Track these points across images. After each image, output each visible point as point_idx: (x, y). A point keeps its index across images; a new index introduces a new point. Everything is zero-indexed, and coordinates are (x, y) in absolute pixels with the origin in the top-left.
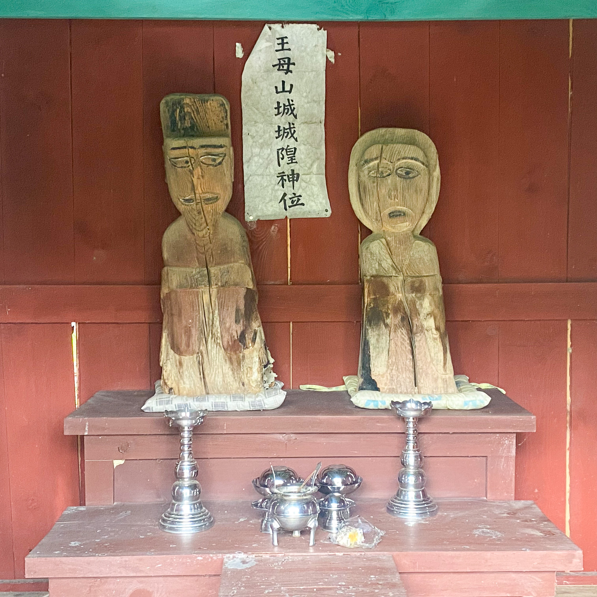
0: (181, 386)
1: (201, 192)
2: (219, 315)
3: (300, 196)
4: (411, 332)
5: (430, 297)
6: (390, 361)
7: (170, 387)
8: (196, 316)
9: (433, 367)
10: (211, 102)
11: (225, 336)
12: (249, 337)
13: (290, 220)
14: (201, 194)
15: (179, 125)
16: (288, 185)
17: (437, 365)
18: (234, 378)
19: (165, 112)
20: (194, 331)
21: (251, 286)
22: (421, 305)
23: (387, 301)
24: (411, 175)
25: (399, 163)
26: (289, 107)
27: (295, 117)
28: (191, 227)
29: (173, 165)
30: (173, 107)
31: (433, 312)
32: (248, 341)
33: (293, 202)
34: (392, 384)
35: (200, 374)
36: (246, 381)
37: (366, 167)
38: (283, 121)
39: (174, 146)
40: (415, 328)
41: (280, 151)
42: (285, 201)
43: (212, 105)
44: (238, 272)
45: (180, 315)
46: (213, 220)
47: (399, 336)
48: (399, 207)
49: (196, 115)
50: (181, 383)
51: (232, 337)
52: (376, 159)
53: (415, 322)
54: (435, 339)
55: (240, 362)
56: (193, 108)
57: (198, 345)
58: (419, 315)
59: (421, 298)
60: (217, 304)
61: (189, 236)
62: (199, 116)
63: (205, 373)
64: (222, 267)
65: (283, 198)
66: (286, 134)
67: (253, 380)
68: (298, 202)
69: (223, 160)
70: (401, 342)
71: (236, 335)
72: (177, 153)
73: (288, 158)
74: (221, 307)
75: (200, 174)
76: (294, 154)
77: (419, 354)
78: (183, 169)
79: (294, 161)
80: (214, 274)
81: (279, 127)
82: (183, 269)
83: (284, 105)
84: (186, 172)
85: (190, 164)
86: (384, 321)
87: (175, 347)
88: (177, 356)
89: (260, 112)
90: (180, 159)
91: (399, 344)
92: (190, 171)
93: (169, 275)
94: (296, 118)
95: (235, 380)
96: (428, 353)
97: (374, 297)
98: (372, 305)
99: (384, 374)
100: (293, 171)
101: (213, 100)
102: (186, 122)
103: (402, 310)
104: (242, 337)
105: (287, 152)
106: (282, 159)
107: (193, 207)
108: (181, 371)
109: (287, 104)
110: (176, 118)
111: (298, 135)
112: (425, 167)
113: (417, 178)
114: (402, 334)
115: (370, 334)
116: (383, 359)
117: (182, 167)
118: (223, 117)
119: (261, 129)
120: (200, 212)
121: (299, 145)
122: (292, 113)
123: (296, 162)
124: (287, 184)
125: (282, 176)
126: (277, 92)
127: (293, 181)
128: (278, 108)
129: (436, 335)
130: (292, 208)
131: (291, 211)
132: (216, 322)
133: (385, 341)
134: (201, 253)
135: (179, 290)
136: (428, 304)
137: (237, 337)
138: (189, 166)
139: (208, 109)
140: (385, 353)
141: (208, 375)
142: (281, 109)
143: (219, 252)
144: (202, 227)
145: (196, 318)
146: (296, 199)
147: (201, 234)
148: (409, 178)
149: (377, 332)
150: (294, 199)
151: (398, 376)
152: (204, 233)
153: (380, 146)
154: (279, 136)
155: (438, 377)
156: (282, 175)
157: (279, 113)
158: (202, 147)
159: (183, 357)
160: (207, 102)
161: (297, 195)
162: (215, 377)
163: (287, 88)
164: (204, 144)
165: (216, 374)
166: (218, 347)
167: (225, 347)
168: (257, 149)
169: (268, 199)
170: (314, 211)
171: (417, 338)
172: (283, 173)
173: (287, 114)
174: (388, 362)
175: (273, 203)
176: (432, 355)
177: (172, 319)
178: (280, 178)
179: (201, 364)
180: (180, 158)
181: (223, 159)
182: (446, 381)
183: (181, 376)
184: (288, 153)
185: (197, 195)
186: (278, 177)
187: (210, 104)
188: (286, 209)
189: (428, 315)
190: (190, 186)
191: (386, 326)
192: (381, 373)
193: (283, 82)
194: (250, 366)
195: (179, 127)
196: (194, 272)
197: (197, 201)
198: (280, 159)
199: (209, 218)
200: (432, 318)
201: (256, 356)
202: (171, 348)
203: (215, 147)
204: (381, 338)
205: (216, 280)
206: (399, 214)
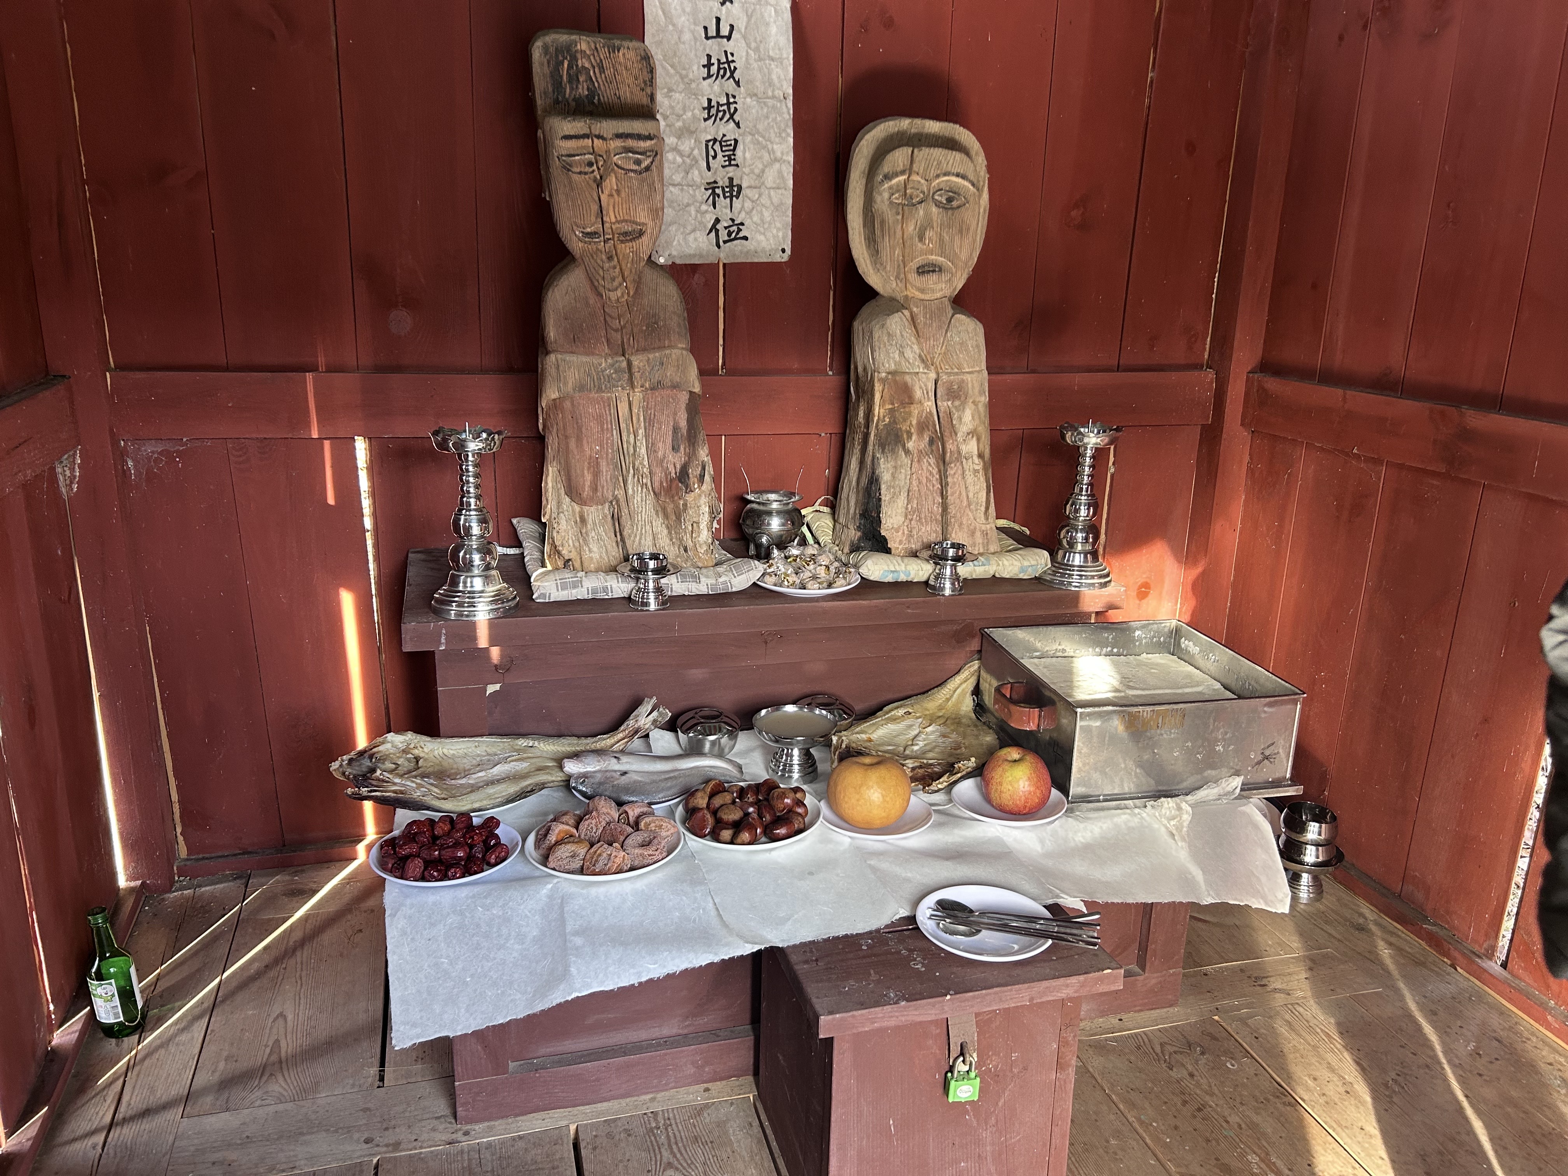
0: (586, 555)
1: (613, 220)
2: (647, 436)
3: (742, 224)
4: (943, 461)
5: (973, 407)
6: (909, 506)
7: (567, 558)
8: (608, 439)
9: (970, 513)
10: (626, 51)
11: (655, 473)
12: (694, 472)
13: (724, 265)
14: (614, 223)
15: (568, 91)
16: (723, 204)
17: (977, 510)
18: (671, 540)
19: (542, 64)
20: (603, 464)
21: (697, 389)
22: (960, 418)
23: (910, 414)
24: (955, 204)
25: (937, 181)
26: (726, 66)
27: (738, 83)
28: (596, 284)
29: (564, 167)
30: (557, 56)
31: (975, 430)
32: (693, 480)
33: (729, 234)
34: (909, 542)
35: (616, 536)
36: (690, 544)
37: (886, 186)
38: (715, 90)
39: (567, 133)
40: (948, 455)
41: (711, 143)
42: (717, 231)
43: (627, 56)
44: (678, 366)
45: (579, 440)
46: (633, 271)
47: (925, 468)
48: (933, 257)
49: (598, 75)
50: (585, 551)
51: (667, 473)
52: (903, 172)
53: (950, 446)
54: (976, 471)
55: (680, 514)
56: (593, 60)
57: (611, 488)
58: (956, 434)
59: (961, 408)
60: (642, 418)
61: (592, 299)
62: (603, 76)
63: (625, 533)
64: (651, 356)
65: (714, 226)
66: (720, 114)
67: (702, 542)
68: (737, 233)
69: (652, 163)
70: (927, 478)
71: (674, 471)
72: (571, 144)
73: (724, 156)
74: (650, 424)
75: (615, 187)
76: (734, 150)
77: (952, 495)
78: (583, 176)
79: (733, 162)
80: (639, 368)
81: (710, 101)
82: (585, 359)
83: (719, 60)
84: (588, 183)
85: (595, 167)
86: (904, 446)
87: (573, 491)
88: (577, 508)
89: (678, 72)
90: (577, 158)
91: (924, 481)
92: (595, 180)
93: (561, 368)
94: (739, 86)
95: (673, 543)
96: (964, 494)
97: (890, 406)
98: (887, 420)
99: (899, 527)
100: (731, 179)
101: (628, 48)
102: (580, 87)
103: (930, 428)
104: (683, 475)
105: (721, 146)
106: (714, 157)
107: (599, 247)
108: (584, 531)
109: (724, 60)
110: (561, 77)
111: (741, 116)
112: (975, 190)
113: (963, 209)
114: (930, 464)
115: (882, 466)
116: (900, 505)
117: (580, 173)
118: (645, 82)
119: (678, 103)
120: (611, 257)
121: (743, 135)
122: (732, 76)
123: (737, 165)
124: (722, 202)
125: (713, 189)
126: (707, 38)
127: (731, 197)
128: (709, 65)
129: (978, 464)
130: (728, 244)
131: (727, 250)
132: (640, 449)
133: (903, 477)
134: (614, 330)
135: (577, 395)
136: (970, 418)
137: (676, 473)
138: (593, 171)
139: (620, 63)
140: (904, 495)
141: (630, 536)
142: (714, 69)
143: (644, 328)
144: (616, 284)
145: (607, 443)
146: (735, 228)
147: (613, 296)
148: (952, 209)
149: (893, 463)
150: (731, 229)
151: (920, 530)
152: (619, 295)
153: (910, 150)
154: (710, 117)
155: (975, 528)
156: (712, 186)
157: (709, 76)
158: (619, 136)
159: (586, 508)
160: (618, 51)
161: (736, 222)
162: (640, 539)
163: (725, 31)
164: (621, 131)
165: (641, 534)
166: (644, 490)
167: (656, 490)
168: (672, 139)
169: (689, 228)
170: (764, 250)
171: (953, 470)
172: (715, 182)
173: (723, 77)
174: (907, 509)
175: (698, 234)
176: (971, 495)
177: (567, 444)
178: (710, 191)
179: (616, 519)
180: (578, 155)
181: (653, 160)
182: (987, 534)
183: (585, 540)
184: (724, 149)
185: (607, 225)
186: (706, 189)
187: (624, 54)
188: (718, 246)
189: (968, 434)
190: (595, 207)
191: (907, 452)
192: (895, 526)
193: (718, 20)
194: (695, 520)
195: (567, 96)
196: (603, 365)
197: (607, 236)
198: (711, 158)
199: (627, 267)
200: (975, 439)
201: (705, 503)
202: (566, 494)
203: (640, 137)
204: (898, 471)
205: (641, 378)
206: (931, 269)
